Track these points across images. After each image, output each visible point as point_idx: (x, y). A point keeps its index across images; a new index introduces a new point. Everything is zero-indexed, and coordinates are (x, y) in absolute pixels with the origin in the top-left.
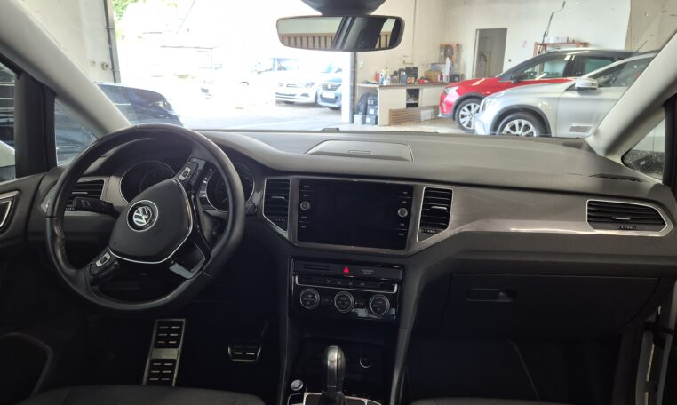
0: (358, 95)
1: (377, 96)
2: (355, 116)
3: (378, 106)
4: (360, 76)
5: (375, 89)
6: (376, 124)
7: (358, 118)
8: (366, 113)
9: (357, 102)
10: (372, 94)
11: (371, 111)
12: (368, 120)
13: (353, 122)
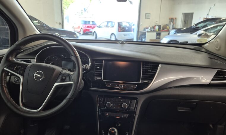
0: (139, 34)
10: (144, 34)
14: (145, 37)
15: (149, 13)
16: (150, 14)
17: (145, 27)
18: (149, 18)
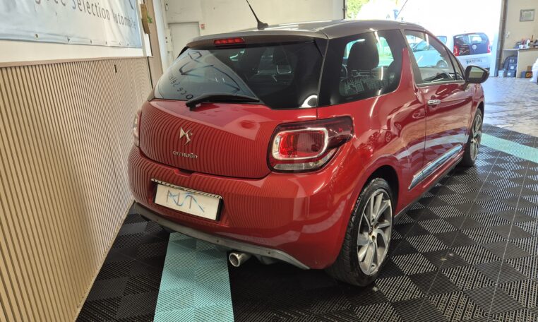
0: (504, 57)
1: (517, 56)
2: (499, 71)
3: (518, 64)
4: (506, 43)
5: (516, 52)
6: (515, 76)
7: (501, 73)
8: (508, 69)
9: (502, 62)
10: (514, 55)
11: (512, 68)
12: (509, 74)
13: (497, 75)
14: (516, 62)
15: (530, 8)
16: (532, 10)
17: (520, 40)
18: (532, 18)
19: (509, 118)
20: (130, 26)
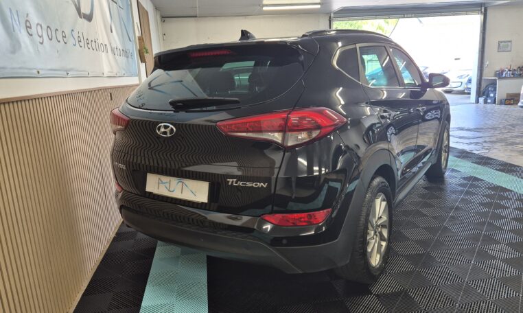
0: (484, 85)
1: (496, 84)
2: (480, 98)
3: (497, 91)
4: (485, 72)
5: (495, 80)
6: (495, 103)
7: (481, 100)
8: (488, 96)
9: (482, 89)
10: (493, 84)
11: (492, 95)
12: (489, 101)
13: (478, 102)
14: (495, 90)
15: (507, 39)
16: (510, 42)
17: (498, 68)
18: (509, 49)
19: (485, 144)
20: (127, 57)
